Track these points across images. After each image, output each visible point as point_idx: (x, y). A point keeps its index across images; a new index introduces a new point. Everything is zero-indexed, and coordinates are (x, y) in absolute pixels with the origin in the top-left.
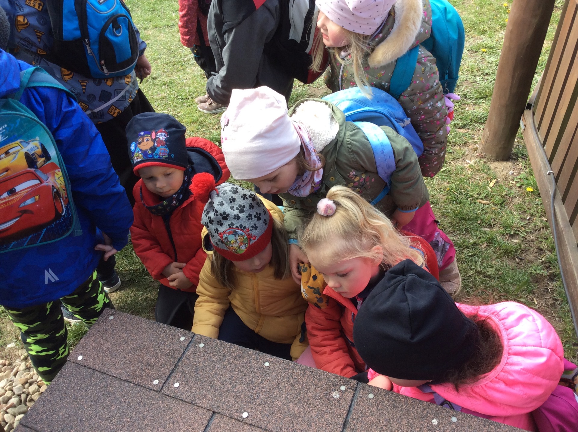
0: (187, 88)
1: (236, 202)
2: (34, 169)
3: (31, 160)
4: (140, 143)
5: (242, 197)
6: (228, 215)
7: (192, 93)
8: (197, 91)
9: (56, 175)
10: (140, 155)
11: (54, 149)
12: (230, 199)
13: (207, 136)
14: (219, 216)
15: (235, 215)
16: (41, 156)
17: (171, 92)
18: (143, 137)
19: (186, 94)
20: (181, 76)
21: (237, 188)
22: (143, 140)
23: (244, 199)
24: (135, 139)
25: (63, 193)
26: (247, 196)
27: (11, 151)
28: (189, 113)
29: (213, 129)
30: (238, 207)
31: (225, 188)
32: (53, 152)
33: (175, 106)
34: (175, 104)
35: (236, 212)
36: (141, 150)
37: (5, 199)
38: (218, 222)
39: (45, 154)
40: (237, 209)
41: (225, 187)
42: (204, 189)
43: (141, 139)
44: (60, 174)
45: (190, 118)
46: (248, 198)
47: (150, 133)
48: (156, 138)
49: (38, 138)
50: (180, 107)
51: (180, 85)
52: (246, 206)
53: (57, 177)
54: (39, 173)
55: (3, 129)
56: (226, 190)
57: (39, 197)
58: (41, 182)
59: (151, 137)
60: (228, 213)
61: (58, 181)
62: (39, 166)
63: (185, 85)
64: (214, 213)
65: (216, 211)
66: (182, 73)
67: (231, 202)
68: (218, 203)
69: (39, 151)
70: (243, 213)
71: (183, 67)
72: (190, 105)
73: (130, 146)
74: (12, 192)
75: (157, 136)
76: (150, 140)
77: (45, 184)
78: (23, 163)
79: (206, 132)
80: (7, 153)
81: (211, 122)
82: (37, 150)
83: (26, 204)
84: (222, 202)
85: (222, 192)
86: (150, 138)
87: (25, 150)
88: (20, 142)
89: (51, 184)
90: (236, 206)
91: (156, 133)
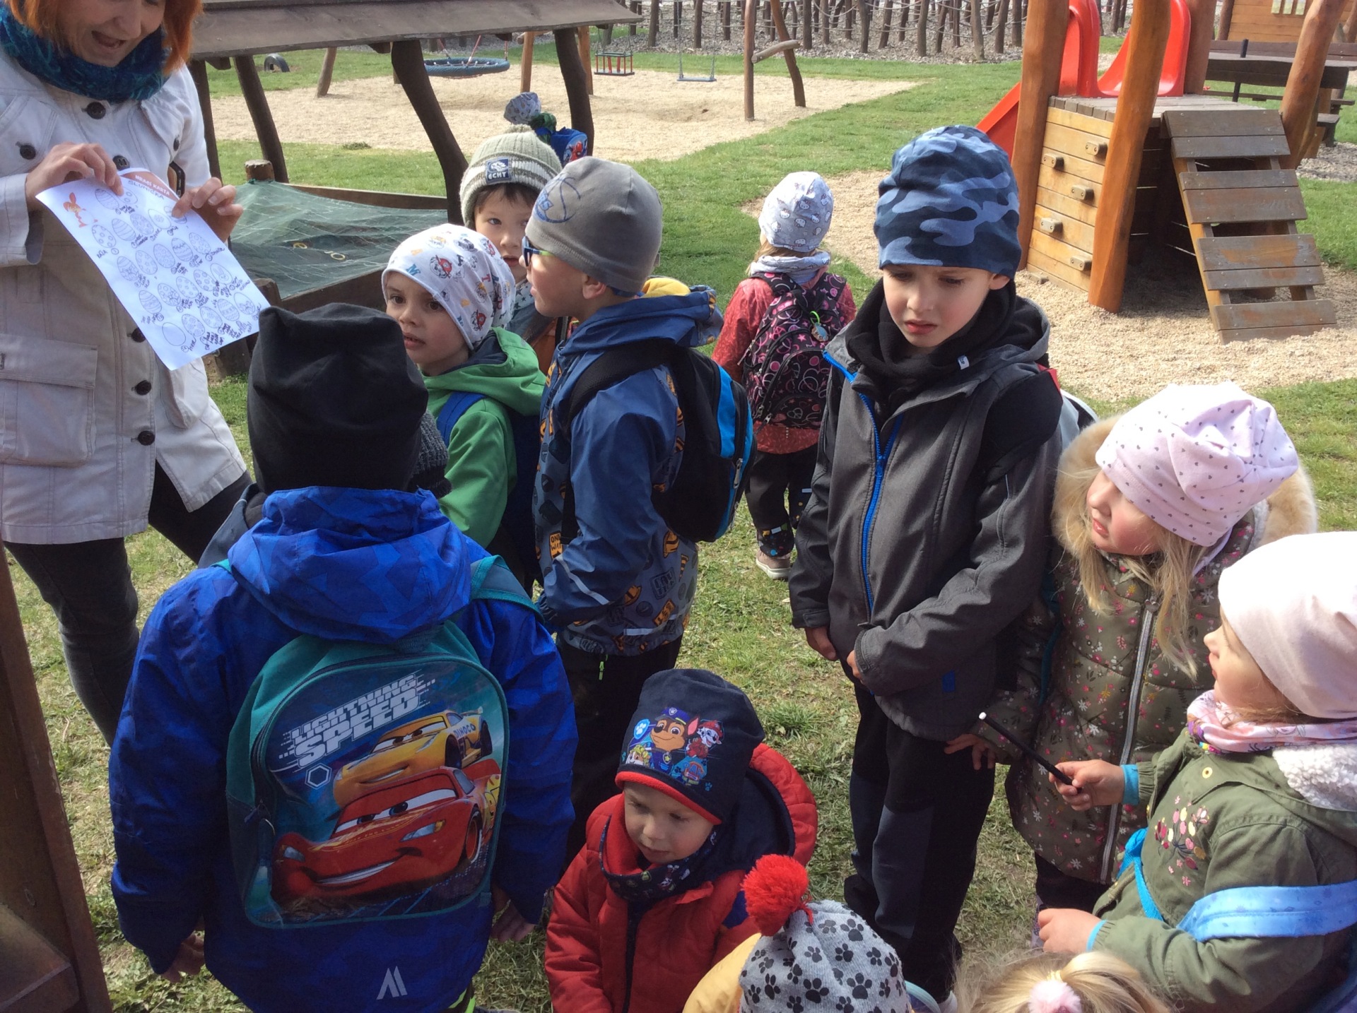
0: (744, 588)
1: (852, 964)
2: (453, 769)
3: (454, 749)
4: (658, 730)
5: (869, 954)
6: (826, 991)
7: (751, 603)
8: (764, 600)
9: (489, 783)
10: (646, 755)
11: (503, 734)
12: (838, 950)
13: (763, 707)
14: (801, 985)
15: (842, 999)
16: (474, 746)
17: (707, 590)
18: (671, 719)
19: (739, 602)
20: (737, 560)
21: (861, 927)
22: (668, 726)
23: (873, 962)
24: (653, 717)
25: (488, 821)
26: (882, 958)
27: (425, 731)
28: (735, 647)
29: (780, 693)
30: (853, 977)
31: (832, 917)
32: (498, 740)
33: (709, 624)
34: (709, 618)
35: (845, 991)
36: (653, 745)
37: (380, 821)
38: (791, 998)
39: (484, 742)
40: (850, 982)
41: (831, 911)
42: (784, 901)
43: (665, 722)
44: (498, 783)
45: (735, 657)
46: (883, 962)
47: (688, 721)
48: (695, 735)
49: (480, 710)
50: (720, 628)
51: (730, 579)
52: (874, 983)
53: (490, 787)
54: (461, 779)
55: (427, 687)
56: (834, 923)
57: (444, 825)
58: (458, 796)
59: (686, 727)
60: (827, 986)
61: (488, 796)
62: (464, 764)
63: (741, 580)
64: (787, 970)
65: (798, 971)
66: (741, 553)
67: (838, 958)
68: (807, 950)
69: (475, 734)
70: (862, 1001)
71: (746, 541)
72: (740, 629)
73: (635, 725)
74: (400, 809)
75: (699, 733)
76: (681, 733)
77: (463, 800)
78: (440, 754)
79: (763, 697)
80: (417, 734)
81: (779, 676)
82: (473, 732)
83: (415, 836)
84: (818, 950)
85: (823, 922)
86: (682, 728)
87: (451, 730)
88: (447, 715)
89: (473, 801)
90: (849, 975)
91: (700, 725)
